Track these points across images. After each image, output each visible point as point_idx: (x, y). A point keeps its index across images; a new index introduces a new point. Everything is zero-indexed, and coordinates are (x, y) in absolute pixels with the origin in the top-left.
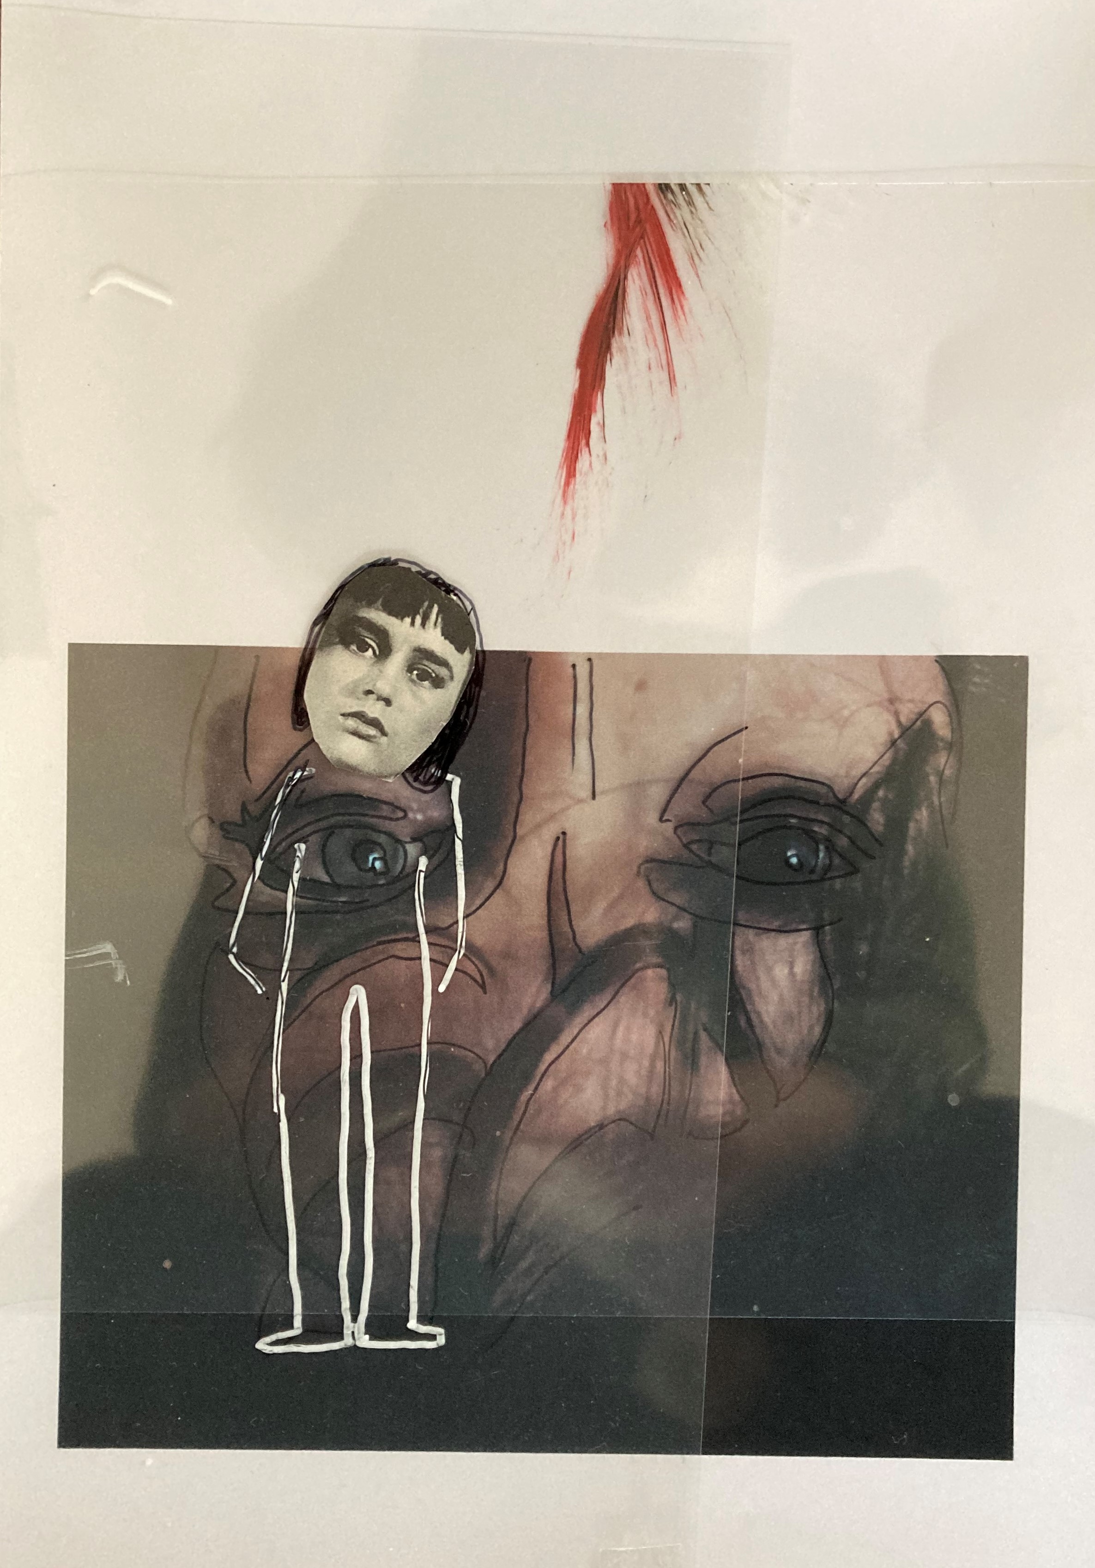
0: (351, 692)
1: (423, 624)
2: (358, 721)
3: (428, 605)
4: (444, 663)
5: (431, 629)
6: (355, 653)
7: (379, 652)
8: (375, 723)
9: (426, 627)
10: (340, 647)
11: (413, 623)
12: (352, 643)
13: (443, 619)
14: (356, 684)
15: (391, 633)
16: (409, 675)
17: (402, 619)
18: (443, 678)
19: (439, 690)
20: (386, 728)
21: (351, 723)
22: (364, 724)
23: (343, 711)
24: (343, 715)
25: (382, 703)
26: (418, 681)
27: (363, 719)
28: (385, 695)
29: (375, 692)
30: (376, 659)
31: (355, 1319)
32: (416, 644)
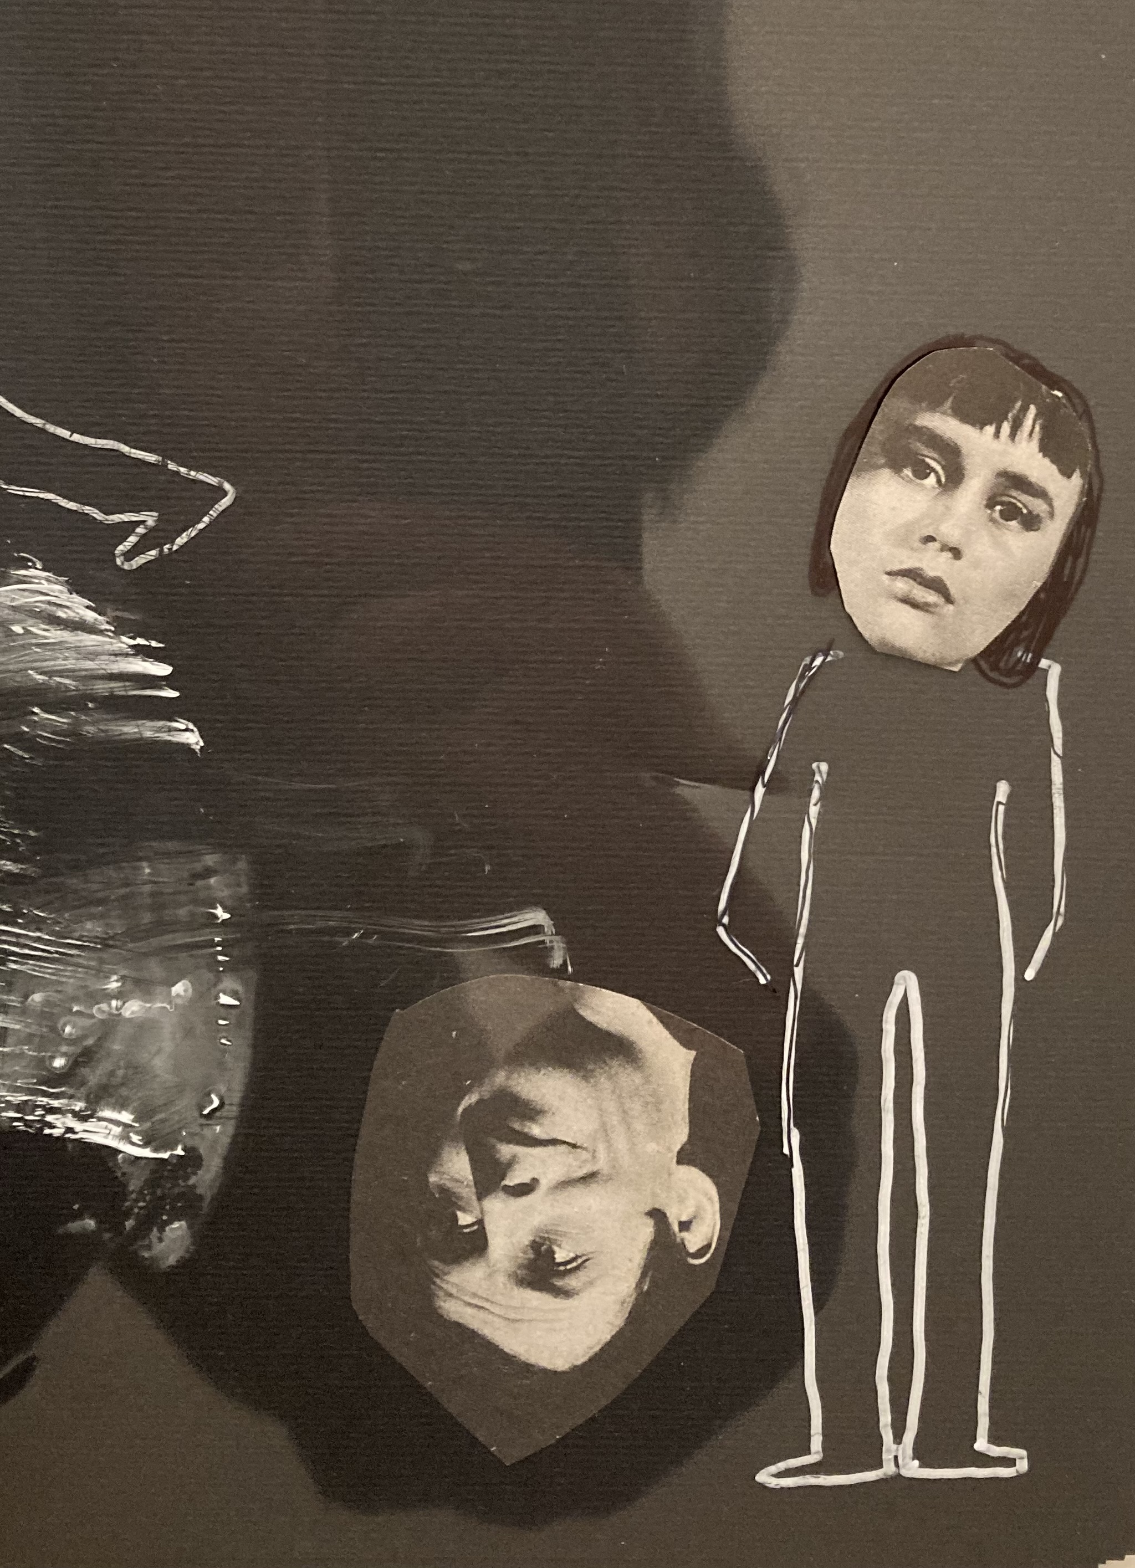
0: (902, 538)
1: (1013, 435)
2: (912, 582)
3: (1021, 406)
4: (1041, 494)
5: (1024, 444)
6: (911, 481)
7: (946, 479)
8: (937, 585)
9: (1017, 438)
10: (886, 473)
11: (997, 434)
12: (905, 467)
13: (1043, 428)
14: (909, 527)
15: (964, 451)
16: (989, 512)
17: (981, 428)
18: (1038, 516)
19: (1032, 533)
20: (953, 591)
21: (902, 585)
22: (920, 587)
23: (888, 569)
24: (889, 574)
25: (950, 555)
26: (1001, 521)
27: (918, 580)
28: (953, 542)
29: (937, 538)
30: (941, 489)
31: (898, 1438)
32: (1001, 467)
